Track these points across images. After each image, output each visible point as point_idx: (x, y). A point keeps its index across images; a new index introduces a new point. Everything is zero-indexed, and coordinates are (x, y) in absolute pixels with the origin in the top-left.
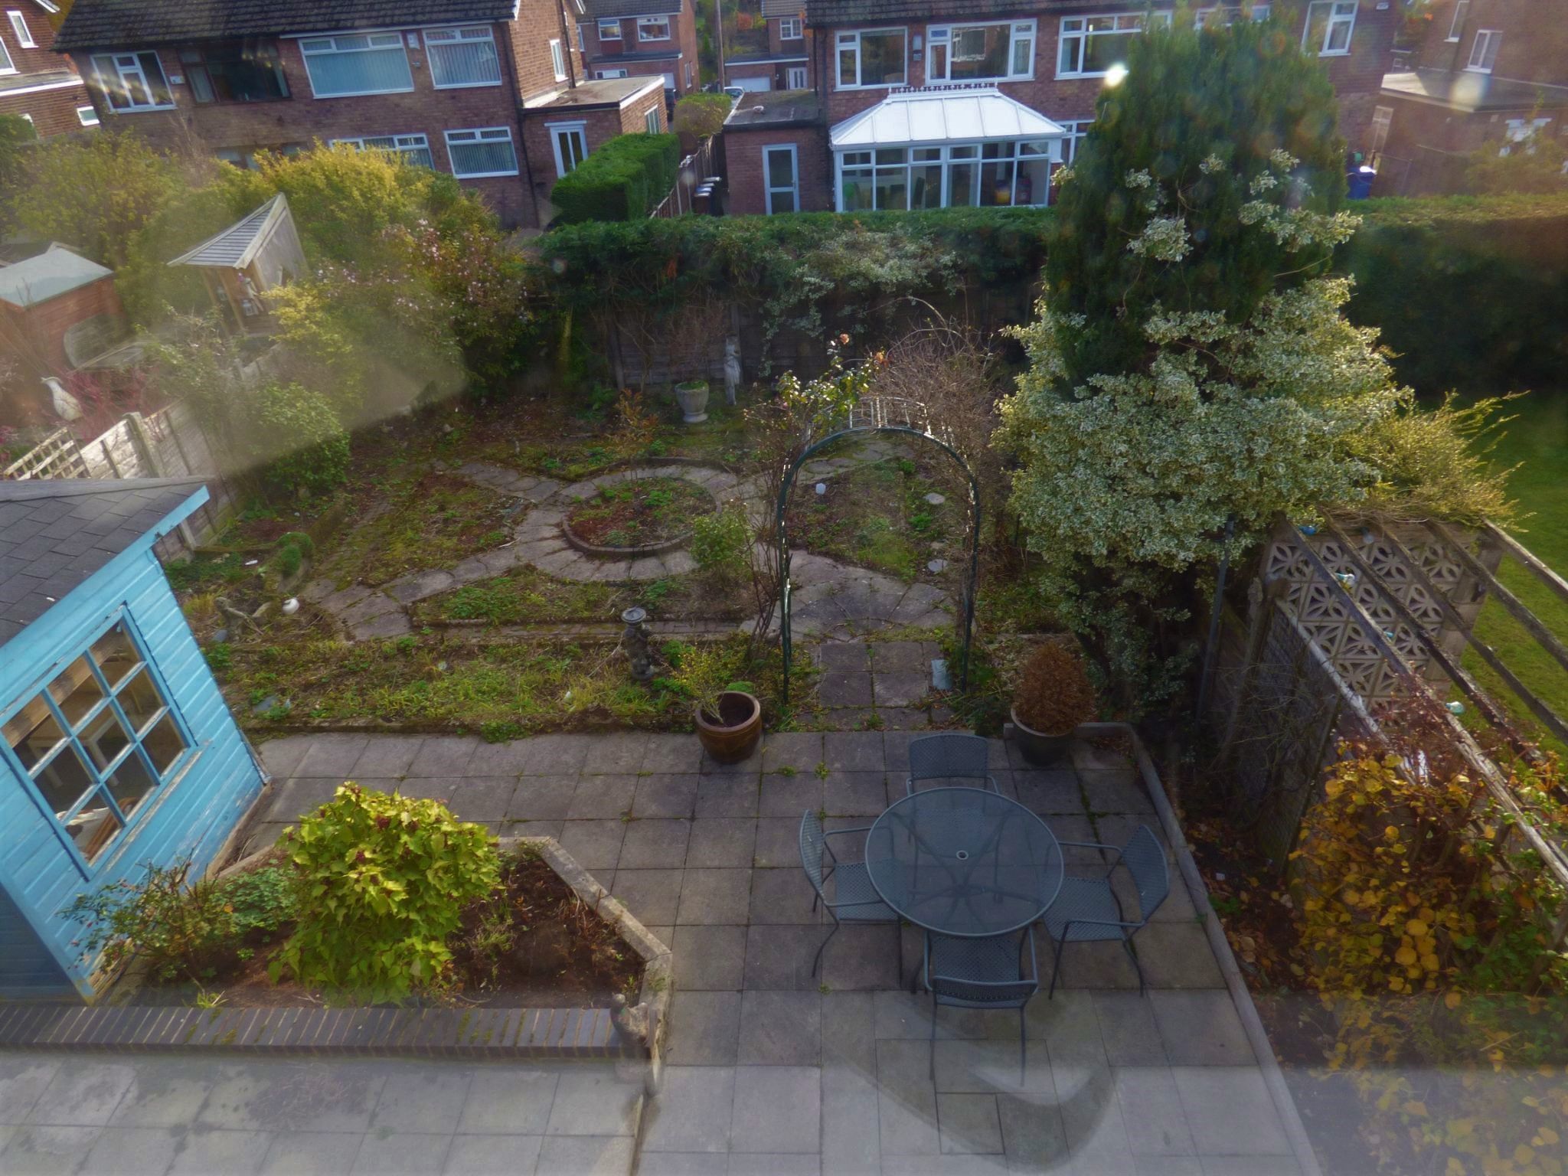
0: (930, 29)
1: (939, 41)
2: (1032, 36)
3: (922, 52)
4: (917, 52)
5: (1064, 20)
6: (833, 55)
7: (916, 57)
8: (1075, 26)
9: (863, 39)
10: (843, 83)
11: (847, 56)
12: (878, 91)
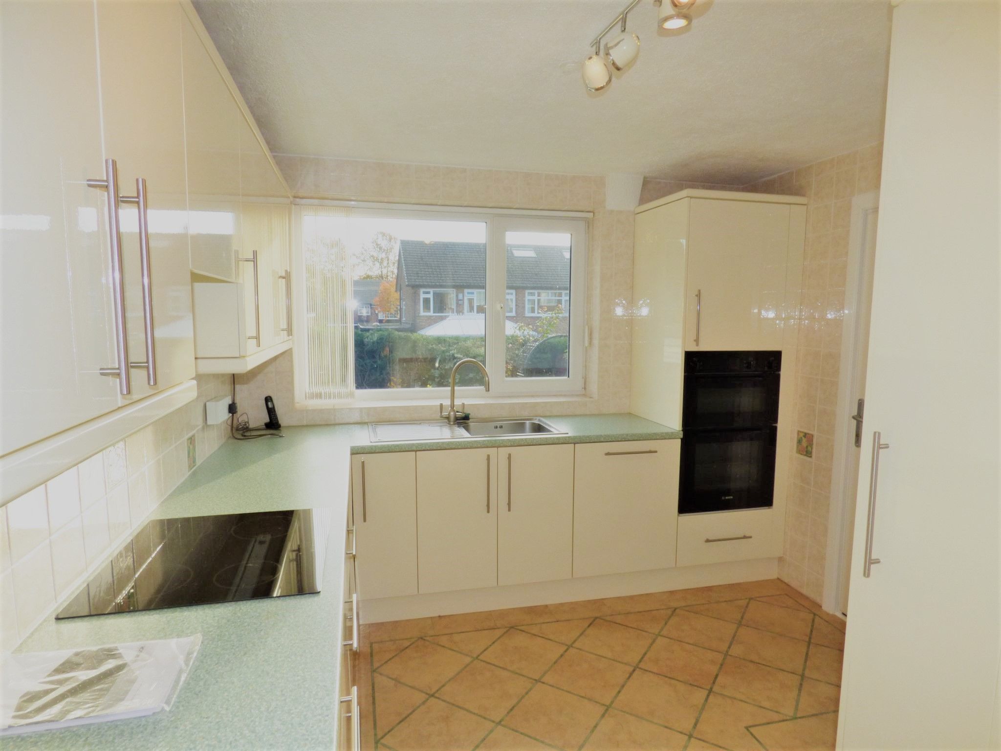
0: (466, 291)
1: (470, 296)
2: (513, 297)
3: (463, 300)
4: (460, 300)
5: (527, 292)
6: (419, 299)
7: (460, 302)
8: (532, 294)
9: (434, 294)
10: (424, 312)
11: (427, 301)
12: (441, 316)
